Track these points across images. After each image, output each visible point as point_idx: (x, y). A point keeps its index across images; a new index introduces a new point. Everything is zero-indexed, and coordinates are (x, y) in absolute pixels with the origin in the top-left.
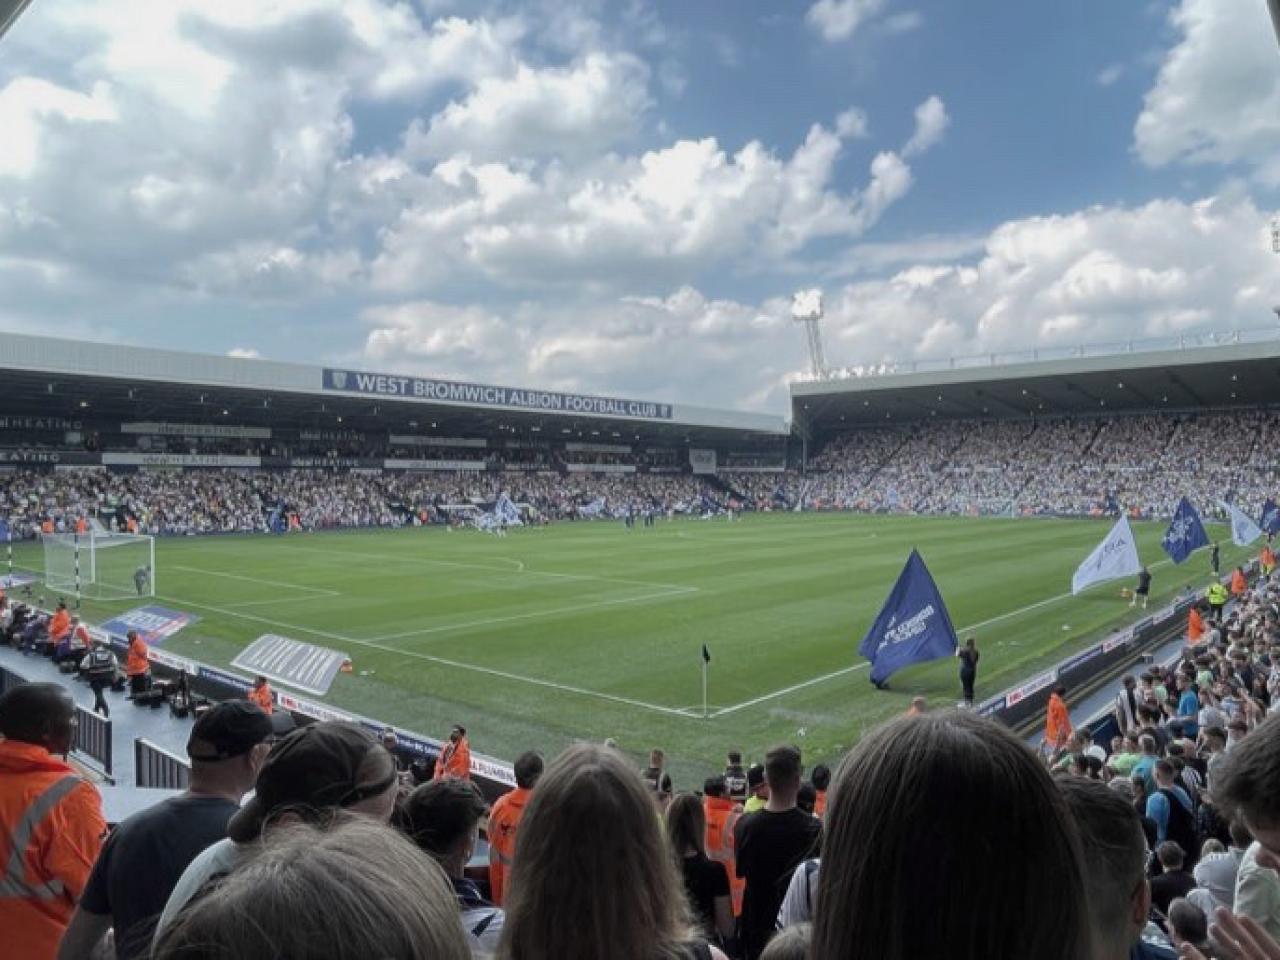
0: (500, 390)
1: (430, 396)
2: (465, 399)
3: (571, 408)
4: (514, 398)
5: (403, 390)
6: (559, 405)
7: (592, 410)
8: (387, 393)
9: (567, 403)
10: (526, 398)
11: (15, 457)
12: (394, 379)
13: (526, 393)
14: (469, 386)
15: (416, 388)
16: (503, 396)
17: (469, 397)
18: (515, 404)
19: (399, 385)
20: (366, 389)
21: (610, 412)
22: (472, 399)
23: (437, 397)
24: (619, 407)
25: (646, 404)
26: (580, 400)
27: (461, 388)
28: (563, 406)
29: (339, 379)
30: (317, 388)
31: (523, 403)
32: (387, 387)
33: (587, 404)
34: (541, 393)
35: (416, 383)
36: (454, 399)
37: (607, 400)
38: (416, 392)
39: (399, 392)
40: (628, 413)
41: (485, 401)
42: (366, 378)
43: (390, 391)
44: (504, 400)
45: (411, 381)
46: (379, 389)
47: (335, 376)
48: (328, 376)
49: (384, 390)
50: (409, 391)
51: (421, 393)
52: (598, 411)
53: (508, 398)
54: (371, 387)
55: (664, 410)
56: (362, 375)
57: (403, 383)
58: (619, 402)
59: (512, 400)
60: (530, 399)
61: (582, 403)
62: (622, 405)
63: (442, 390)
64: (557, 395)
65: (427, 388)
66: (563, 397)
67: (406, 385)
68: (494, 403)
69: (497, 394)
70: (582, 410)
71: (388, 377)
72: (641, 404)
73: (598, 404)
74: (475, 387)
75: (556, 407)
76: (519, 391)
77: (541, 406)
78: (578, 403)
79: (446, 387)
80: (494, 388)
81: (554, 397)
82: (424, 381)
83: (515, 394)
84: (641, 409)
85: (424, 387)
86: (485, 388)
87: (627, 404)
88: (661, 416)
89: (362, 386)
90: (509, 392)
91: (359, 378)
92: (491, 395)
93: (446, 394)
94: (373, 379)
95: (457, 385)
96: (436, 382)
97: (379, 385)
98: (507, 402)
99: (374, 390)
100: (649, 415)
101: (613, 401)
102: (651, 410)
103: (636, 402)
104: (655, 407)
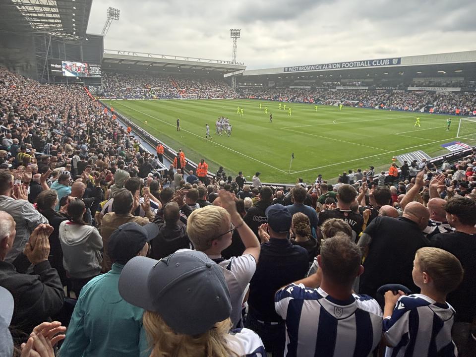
0: (320, 65)
1: (303, 70)
3: (344, 67)
4: (324, 67)
6: (339, 67)
7: (354, 67)
9: (343, 65)
10: (328, 67)
12: (296, 67)
13: (328, 65)
15: (300, 69)
17: (312, 69)
18: (324, 69)
21: (362, 66)
24: (367, 64)
25: (383, 60)
28: (341, 67)
29: (286, 69)
30: (283, 72)
33: (351, 65)
34: (333, 64)
35: (300, 67)
36: (308, 70)
37: (361, 62)
39: (296, 70)
40: (372, 65)
41: (316, 69)
48: (285, 68)
49: (294, 70)
52: (356, 67)
53: (322, 67)
55: (395, 61)
56: (290, 67)
58: (367, 61)
61: (349, 65)
62: (369, 62)
64: (339, 63)
66: (341, 63)
67: (298, 68)
68: (318, 69)
70: (349, 67)
71: (294, 67)
72: (379, 60)
73: (356, 64)
74: (313, 66)
75: (338, 68)
76: (326, 65)
77: (333, 68)
78: (347, 65)
79: (306, 67)
81: (338, 64)
82: (302, 66)
83: (325, 66)
84: (379, 63)
85: (302, 68)
86: (316, 65)
87: (371, 62)
88: (393, 64)
90: (323, 65)
92: (318, 67)
93: (306, 69)
94: (292, 68)
95: (309, 66)
96: (304, 66)
98: (322, 69)
99: (292, 71)
100: (384, 65)
101: (364, 62)
102: (386, 62)
103: (377, 60)
104: (389, 60)
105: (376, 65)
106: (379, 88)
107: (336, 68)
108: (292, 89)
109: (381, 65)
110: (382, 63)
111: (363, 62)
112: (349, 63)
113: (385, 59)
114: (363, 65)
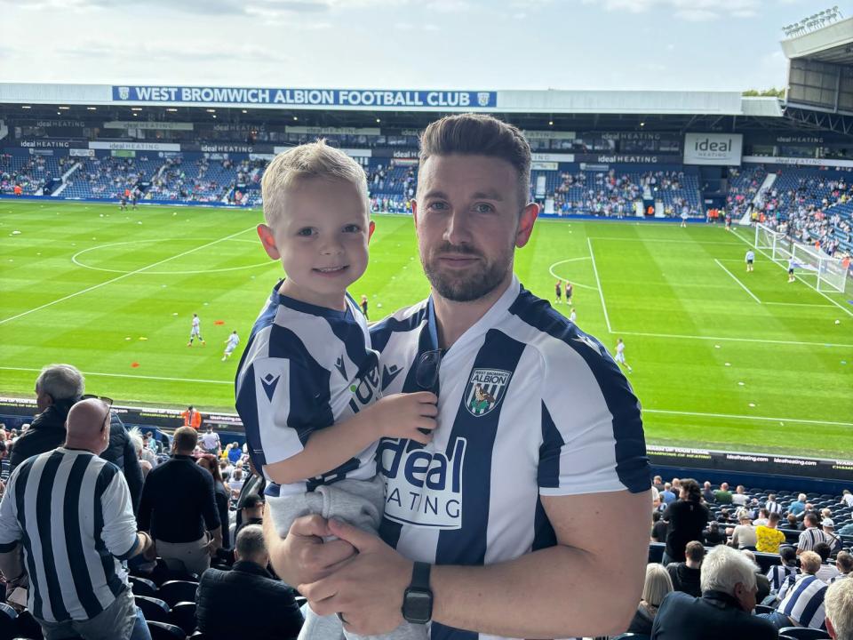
0: (263, 90)
1: (196, 101)
2: (229, 101)
3: (346, 102)
5: (173, 98)
6: (331, 101)
7: (375, 103)
8: (161, 100)
9: (342, 99)
10: (292, 97)
11: (49, 144)
12: (166, 90)
13: (292, 91)
14: (232, 89)
15: (184, 95)
16: (267, 96)
17: (232, 99)
18: (280, 102)
19: (169, 93)
20: (144, 99)
21: (399, 104)
22: (235, 101)
23: (203, 101)
24: (412, 99)
25: (453, 93)
26: (358, 94)
27: (224, 91)
28: (336, 102)
29: (124, 93)
30: (107, 100)
31: (289, 100)
32: (161, 95)
33: (368, 98)
34: (309, 91)
35: (184, 90)
36: (219, 101)
37: (395, 93)
38: (184, 98)
39: (170, 100)
40: (426, 104)
41: (249, 102)
42: (144, 90)
43: (162, 98)
44: (267, 100)
45: (180, 89)
46: (153, 98)
47: (121, 90)
48: (116, 90)
49: (158, 98)
50: (178, 98)
51: (189, 99)
52: (382, 104)
53: (272, 97)
54: (147, 98)
55: (483, 99)
56: (140, 88)
57: (173, 91)
58: (412, 93)
59: (276, 101)
60: (296, 97)
61: (361, 98)
62: (416, 95)
63: (207, 95)
64: (328, 91)
65: (194, 94)
66: (337, 93)
67: (175, 92)
68: (258, 102)
69: (261, 96)
70: (361, 104)
71: (160, 88)
72: (445, 94)
73: (382, 97)
74: (238, 90)
75: (327, 103)
76: (284, 91)
77: (310, 103)
78: (355, 98)
79: (210, 91)
80: (258, 89)
81: (325, 93)
82: (190, 88)
83: (280, 93)
84: (445, 99)
85: (191, 94)
86: (248, 90)
87: (423, 95)
88: (479, 106)
89: (141, 97)
90: (273, 92)
91: (138, 90)
92: (255, 96)
93: (210, 99)
94: (149, 90)
95: (220, 90)
96: (201, 89)
97: (154, 94)
98: (272, 101)
99: (150, 99)
100: (458, 105)
101: (404, 93)
102: (462, 99)
103: (438, 92)
104: (468, 96)
105: (438, 106)
106: (401, 155)
107: (321, 103)
108: (99, 153)
109: (448, 105)
110: (453, 100)
111: (399, 95)
112: (361, 92)
113: (459, 92)
114: (402, 101)
